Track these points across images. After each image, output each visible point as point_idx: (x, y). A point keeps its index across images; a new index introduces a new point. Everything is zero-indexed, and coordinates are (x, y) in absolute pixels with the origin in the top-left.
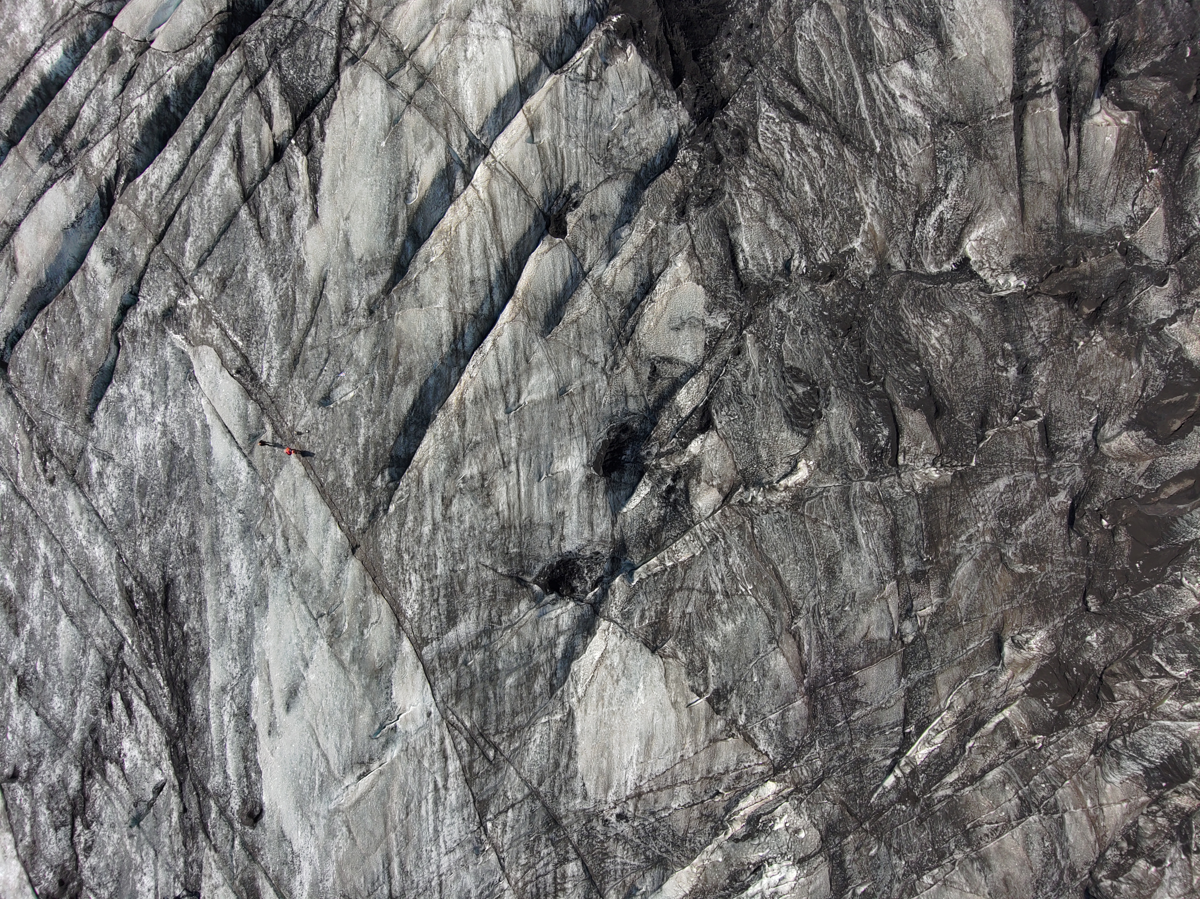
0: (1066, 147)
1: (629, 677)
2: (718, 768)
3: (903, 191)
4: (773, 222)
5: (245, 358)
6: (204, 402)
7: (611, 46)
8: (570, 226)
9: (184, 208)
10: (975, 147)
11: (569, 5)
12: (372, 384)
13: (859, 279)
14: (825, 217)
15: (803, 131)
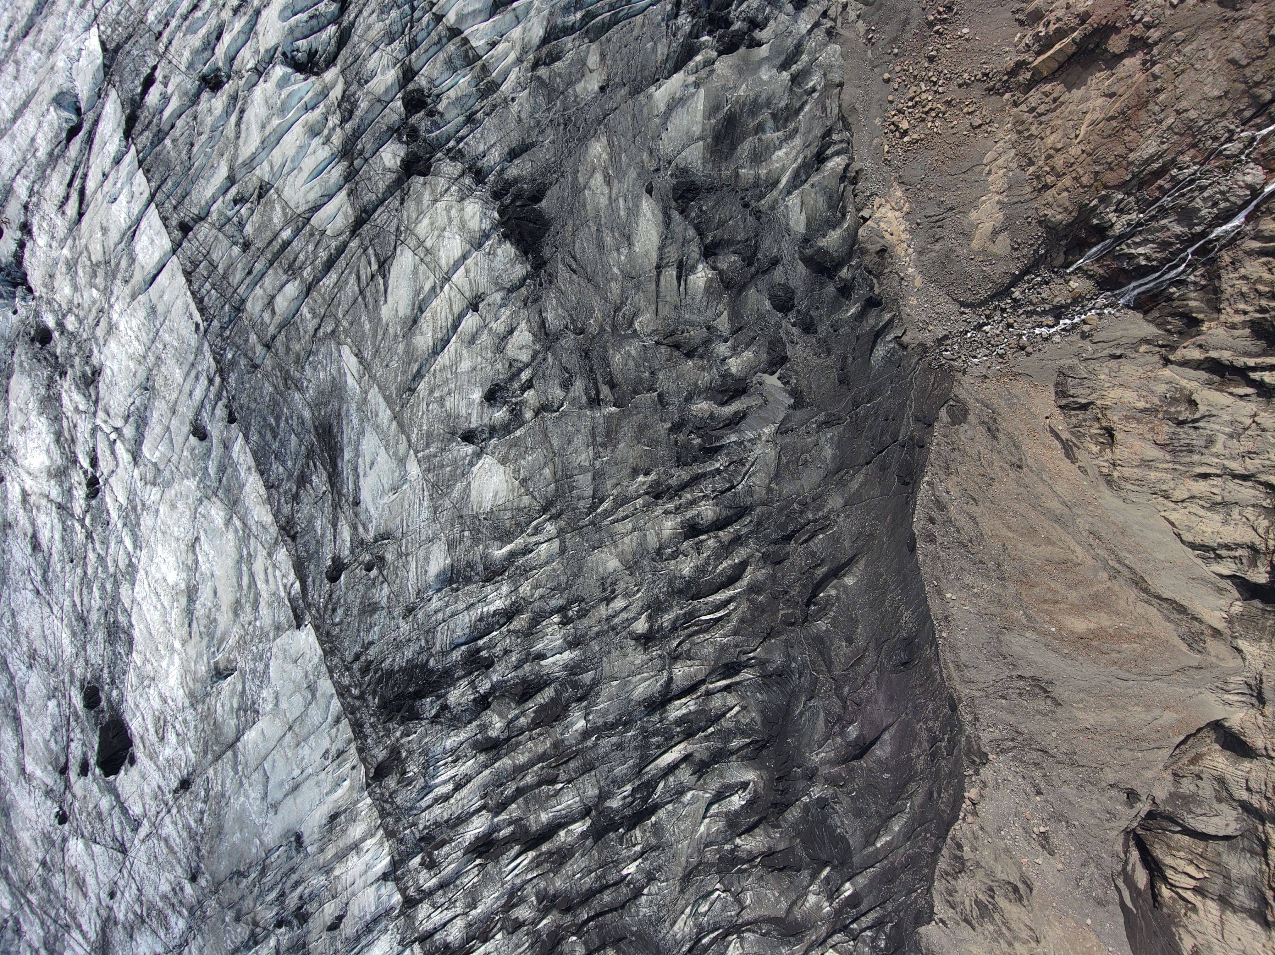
0: (679, 287)
1: (491, 473)
2: (522, 506)
3: (610, 303)
4: (560, 311)
5: (359, 350)
6: (344, 364)
7: (500, 241)
8: (480, 308)
9: (338, 295)
10: (638, 287)
11: (483, 226)
12: (403, 362)
13: (592, 334)
14: (580, 310)
15: (574, 276)
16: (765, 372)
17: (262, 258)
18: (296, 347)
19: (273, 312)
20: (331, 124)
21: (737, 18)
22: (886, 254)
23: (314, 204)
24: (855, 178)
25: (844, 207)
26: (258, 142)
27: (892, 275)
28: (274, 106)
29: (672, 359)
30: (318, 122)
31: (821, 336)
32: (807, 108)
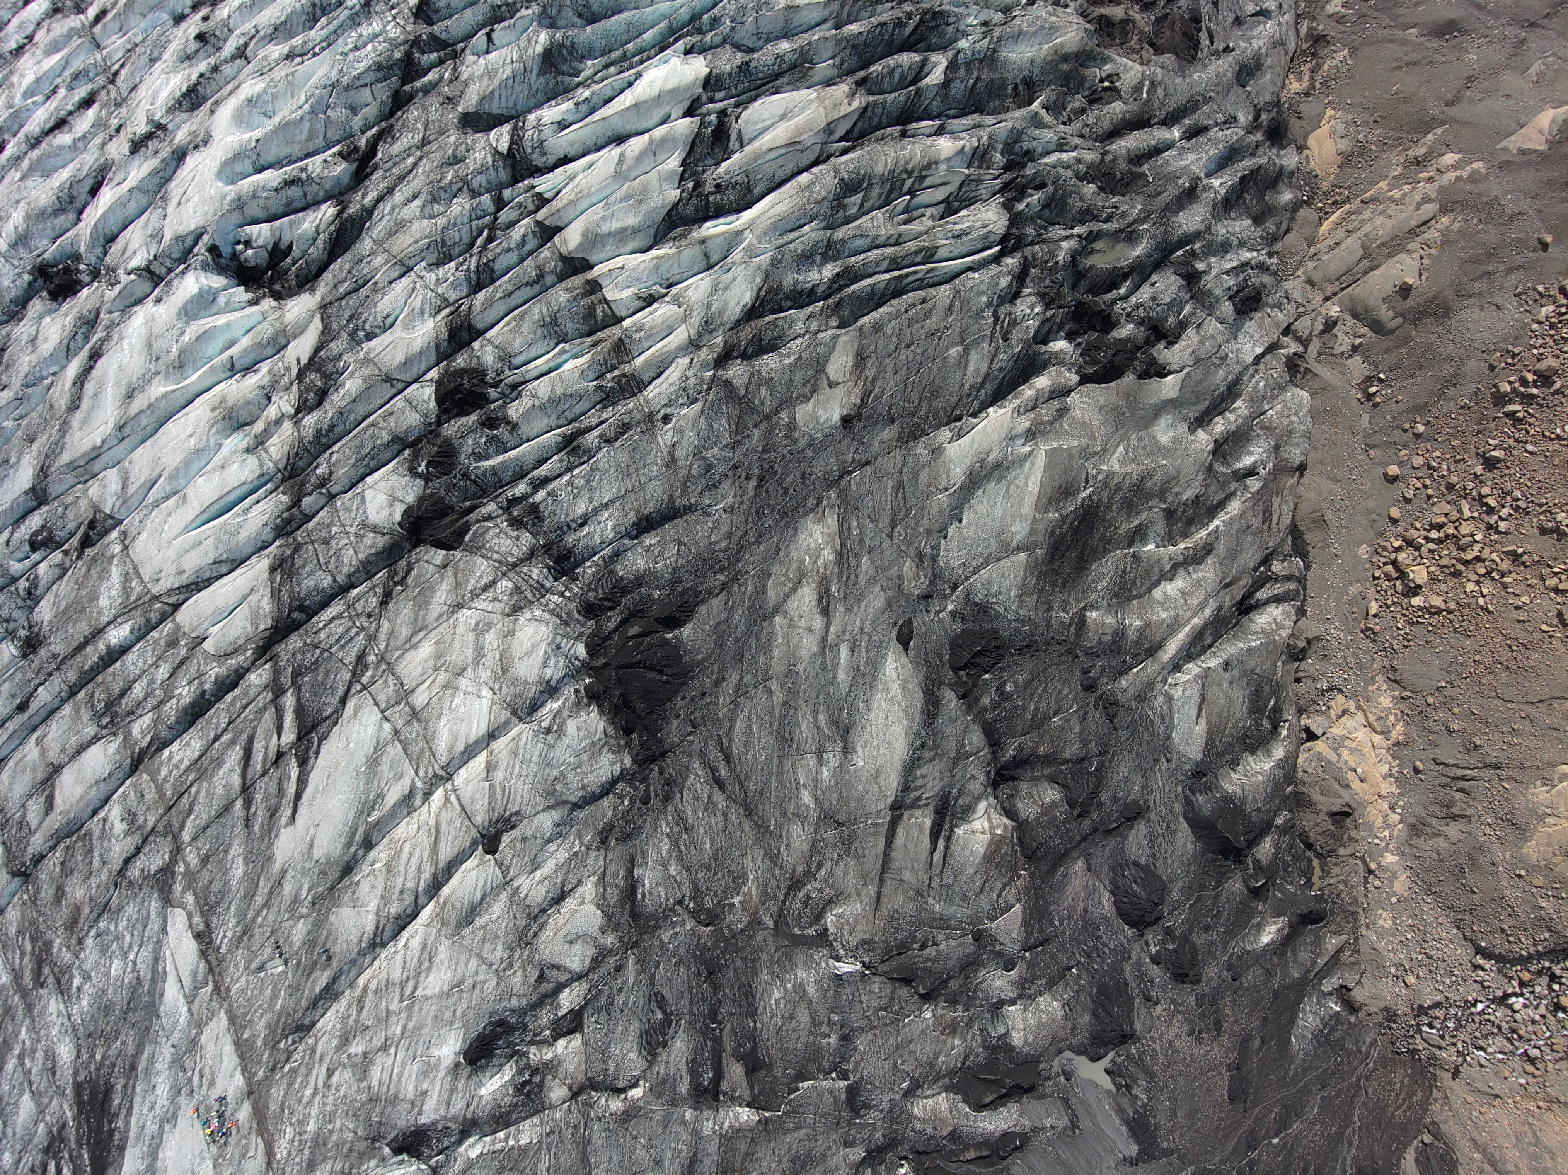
0: (933, 851)
3: (782, 867)
4: (673, 868)
5: (207, 925)
6: (168, 953)
7: (578, 703)
8: (503, 845)
9: (194, 789)
10: (847, 846)
11: (548, 673)
12: (298, 964)
13: (731, 930)
14: (715, 873)
15: (718, 796)
16: (1080, 1051)
17: (56, 679)
18: (77, 892)
19: (50, 805)
20: (272, 412)
21: (1128, 315)
22: (1348, 821)
23: (193, 578)
24: (1303, 650)
25: (1277, 710)
26: (111, 425)
27: (1352, 861)
28: (163, 355)
29: (892, 1006)
30: (248, 403)
31: (1207, 990)
32: (1234, 507)
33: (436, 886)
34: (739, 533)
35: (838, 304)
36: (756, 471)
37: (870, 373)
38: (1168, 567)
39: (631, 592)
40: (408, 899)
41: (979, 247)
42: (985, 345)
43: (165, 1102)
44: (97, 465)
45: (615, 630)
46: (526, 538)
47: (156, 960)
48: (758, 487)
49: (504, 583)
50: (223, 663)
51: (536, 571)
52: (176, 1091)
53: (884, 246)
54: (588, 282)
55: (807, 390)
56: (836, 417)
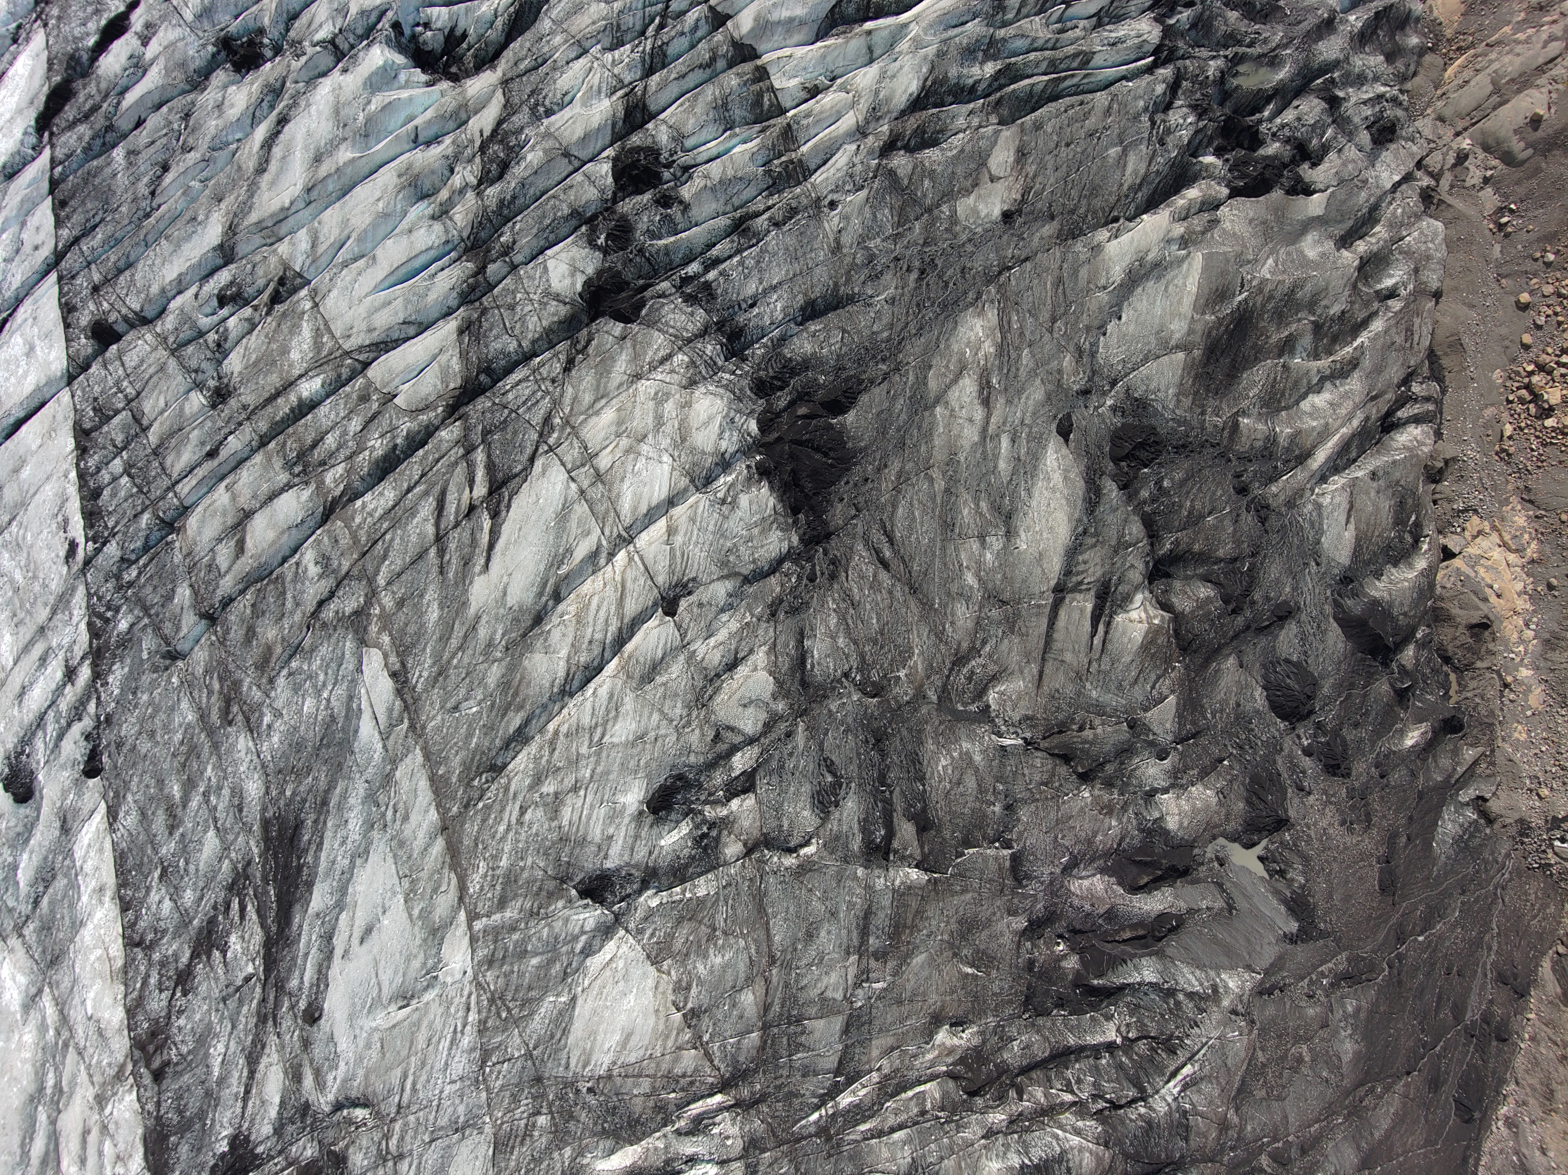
0: (1093, 634)
1: (627, 981)
2: (678, 1071)
3: (946, 643)
4: (841, 642)
5: (403, 665)
6: (363, 691)
7: (749, 479)
8: (681, 609)
9: (388, 537)
10: (1011, 624)
11: (724, 445)
12: (493, 705)
13: (897, 702)
14: (882, 647)
15: (883, 575)
16: (1233, 838)
19: (240, 547)
20: (457, 181)
21: (1274, 135)
22: (1487, 633)
23: (383, 336)
24: (1441, 471)
25: (1418, 525)
26: (300, 187)
27: (1488, 675)
28: (350, 122)
29: (1052, 782)
30: (433, 172)
31: (1357, 784)
32: (1377, 325)
33: (620, 642)
34: (900, 325)
35: (999, 102)
36: (917, 264)
37: (1031, 169)
38: (1315, 380)
39: (799, 374)
40: (597, 651)
41: (1133, 57)
42: (1143, 147)
43: (357, 837)
44: (284, 229)
45: (785, 409)
46: (700, 314)
47: (351, 698)
48: (919, 279)
49: (680, 357)
50: (415, 419)
51: (710, 347)
52: (369, 825)
53: (1042, 50)
54: (757, 68)
55: (968, 183)
56: (997, 212)
